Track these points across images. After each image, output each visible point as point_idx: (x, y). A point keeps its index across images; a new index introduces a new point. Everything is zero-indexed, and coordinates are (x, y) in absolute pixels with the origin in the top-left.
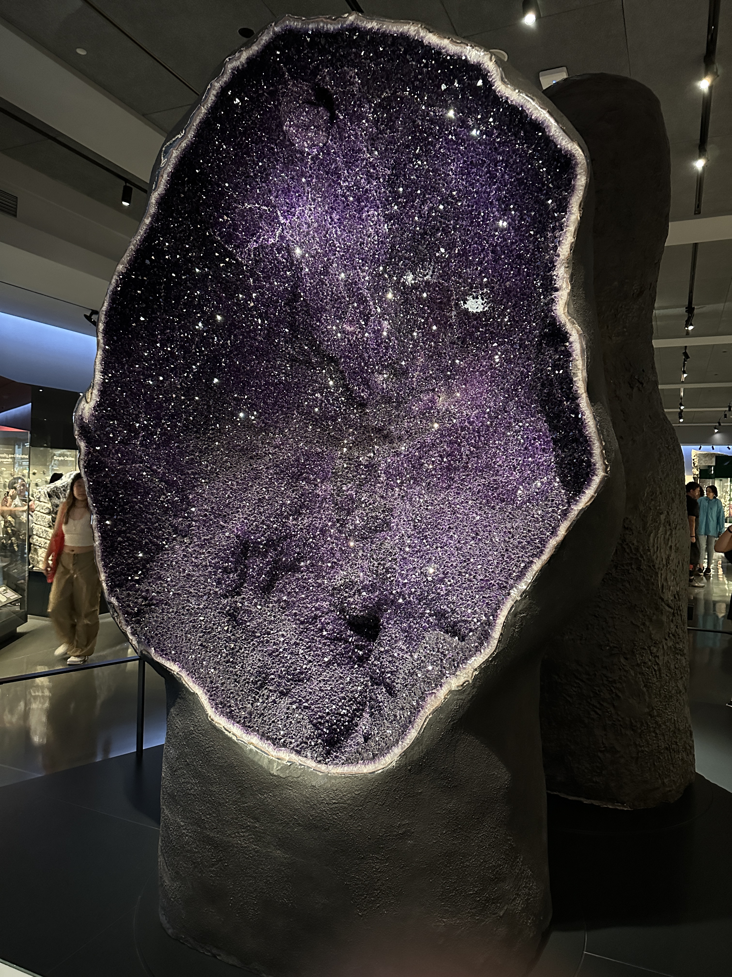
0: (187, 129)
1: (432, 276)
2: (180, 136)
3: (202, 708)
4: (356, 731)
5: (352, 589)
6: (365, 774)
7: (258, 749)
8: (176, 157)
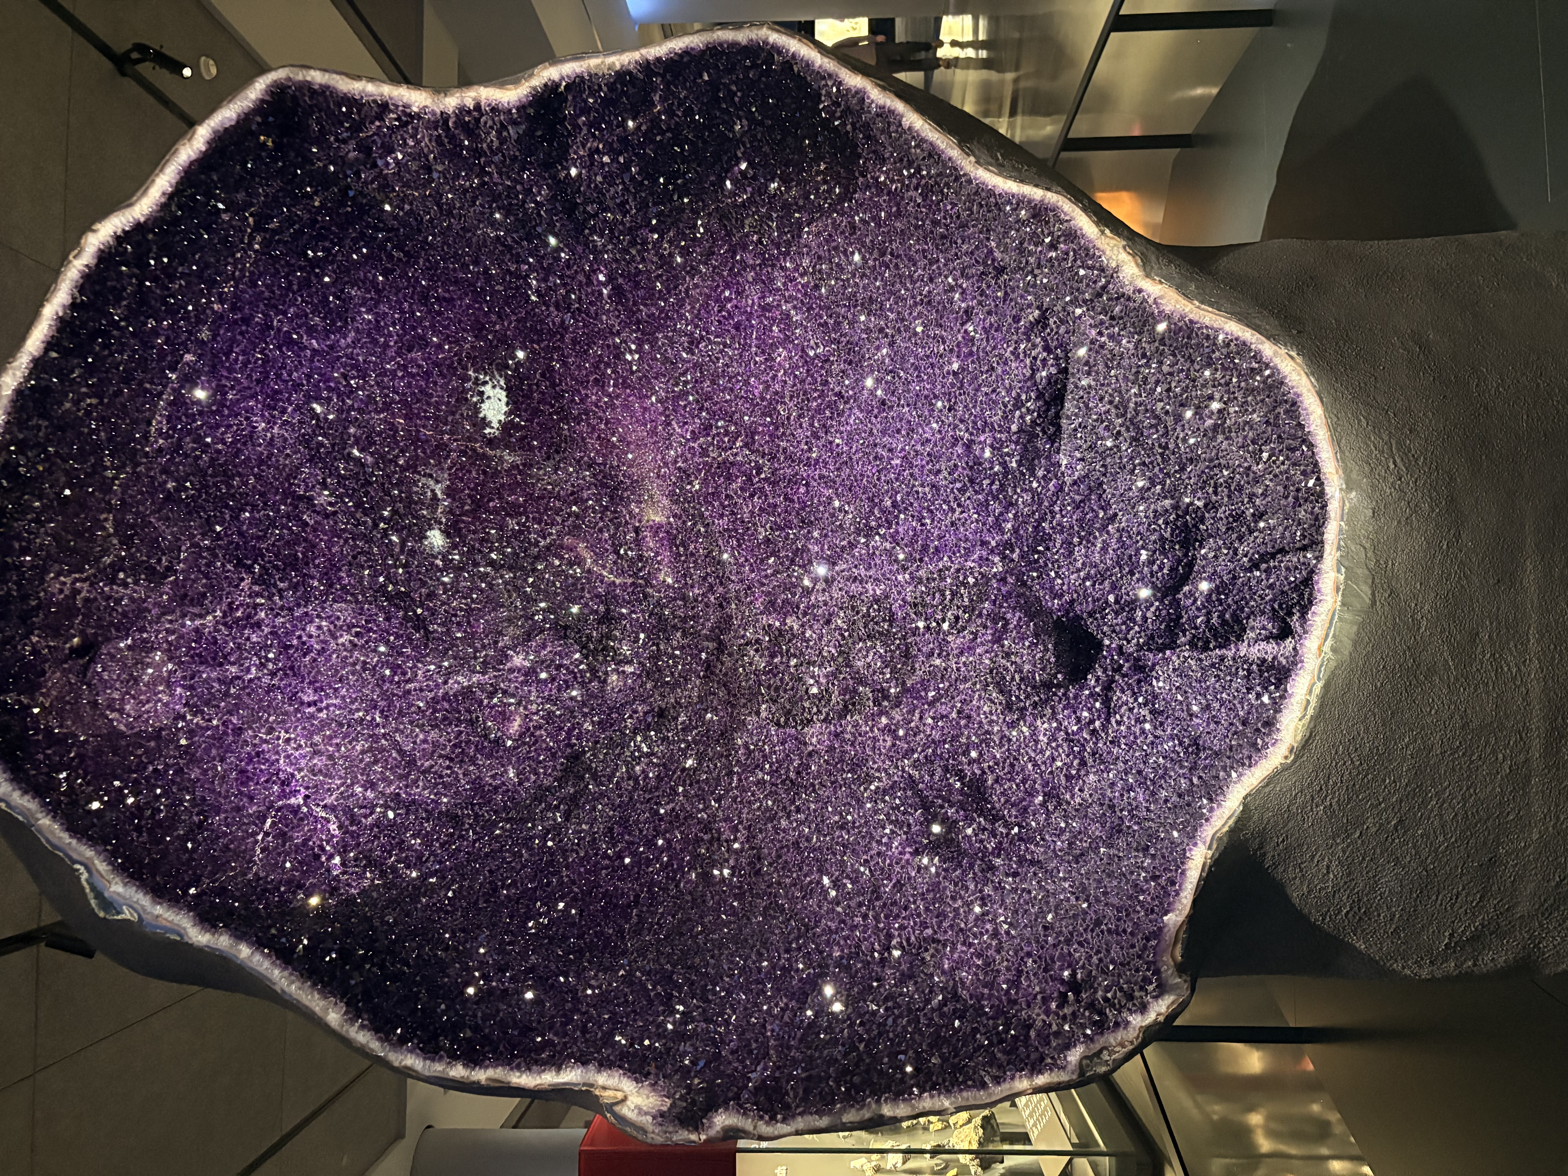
0: (75, 856)
1: (437, 482)
2: (84, 876)
3: (1270, 780)
4: (1274, 658)
5: (1006, 669)
6: (1326, 409)
7: (1327, 635)
8: (125, 885)
